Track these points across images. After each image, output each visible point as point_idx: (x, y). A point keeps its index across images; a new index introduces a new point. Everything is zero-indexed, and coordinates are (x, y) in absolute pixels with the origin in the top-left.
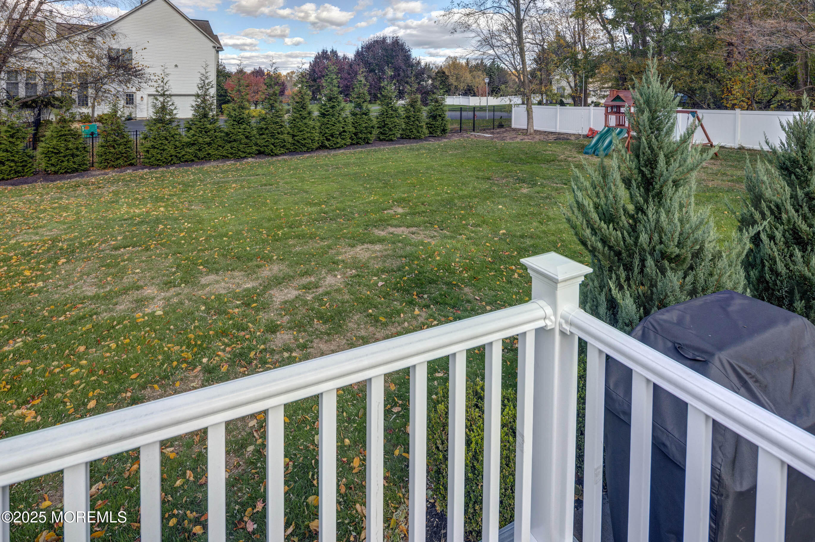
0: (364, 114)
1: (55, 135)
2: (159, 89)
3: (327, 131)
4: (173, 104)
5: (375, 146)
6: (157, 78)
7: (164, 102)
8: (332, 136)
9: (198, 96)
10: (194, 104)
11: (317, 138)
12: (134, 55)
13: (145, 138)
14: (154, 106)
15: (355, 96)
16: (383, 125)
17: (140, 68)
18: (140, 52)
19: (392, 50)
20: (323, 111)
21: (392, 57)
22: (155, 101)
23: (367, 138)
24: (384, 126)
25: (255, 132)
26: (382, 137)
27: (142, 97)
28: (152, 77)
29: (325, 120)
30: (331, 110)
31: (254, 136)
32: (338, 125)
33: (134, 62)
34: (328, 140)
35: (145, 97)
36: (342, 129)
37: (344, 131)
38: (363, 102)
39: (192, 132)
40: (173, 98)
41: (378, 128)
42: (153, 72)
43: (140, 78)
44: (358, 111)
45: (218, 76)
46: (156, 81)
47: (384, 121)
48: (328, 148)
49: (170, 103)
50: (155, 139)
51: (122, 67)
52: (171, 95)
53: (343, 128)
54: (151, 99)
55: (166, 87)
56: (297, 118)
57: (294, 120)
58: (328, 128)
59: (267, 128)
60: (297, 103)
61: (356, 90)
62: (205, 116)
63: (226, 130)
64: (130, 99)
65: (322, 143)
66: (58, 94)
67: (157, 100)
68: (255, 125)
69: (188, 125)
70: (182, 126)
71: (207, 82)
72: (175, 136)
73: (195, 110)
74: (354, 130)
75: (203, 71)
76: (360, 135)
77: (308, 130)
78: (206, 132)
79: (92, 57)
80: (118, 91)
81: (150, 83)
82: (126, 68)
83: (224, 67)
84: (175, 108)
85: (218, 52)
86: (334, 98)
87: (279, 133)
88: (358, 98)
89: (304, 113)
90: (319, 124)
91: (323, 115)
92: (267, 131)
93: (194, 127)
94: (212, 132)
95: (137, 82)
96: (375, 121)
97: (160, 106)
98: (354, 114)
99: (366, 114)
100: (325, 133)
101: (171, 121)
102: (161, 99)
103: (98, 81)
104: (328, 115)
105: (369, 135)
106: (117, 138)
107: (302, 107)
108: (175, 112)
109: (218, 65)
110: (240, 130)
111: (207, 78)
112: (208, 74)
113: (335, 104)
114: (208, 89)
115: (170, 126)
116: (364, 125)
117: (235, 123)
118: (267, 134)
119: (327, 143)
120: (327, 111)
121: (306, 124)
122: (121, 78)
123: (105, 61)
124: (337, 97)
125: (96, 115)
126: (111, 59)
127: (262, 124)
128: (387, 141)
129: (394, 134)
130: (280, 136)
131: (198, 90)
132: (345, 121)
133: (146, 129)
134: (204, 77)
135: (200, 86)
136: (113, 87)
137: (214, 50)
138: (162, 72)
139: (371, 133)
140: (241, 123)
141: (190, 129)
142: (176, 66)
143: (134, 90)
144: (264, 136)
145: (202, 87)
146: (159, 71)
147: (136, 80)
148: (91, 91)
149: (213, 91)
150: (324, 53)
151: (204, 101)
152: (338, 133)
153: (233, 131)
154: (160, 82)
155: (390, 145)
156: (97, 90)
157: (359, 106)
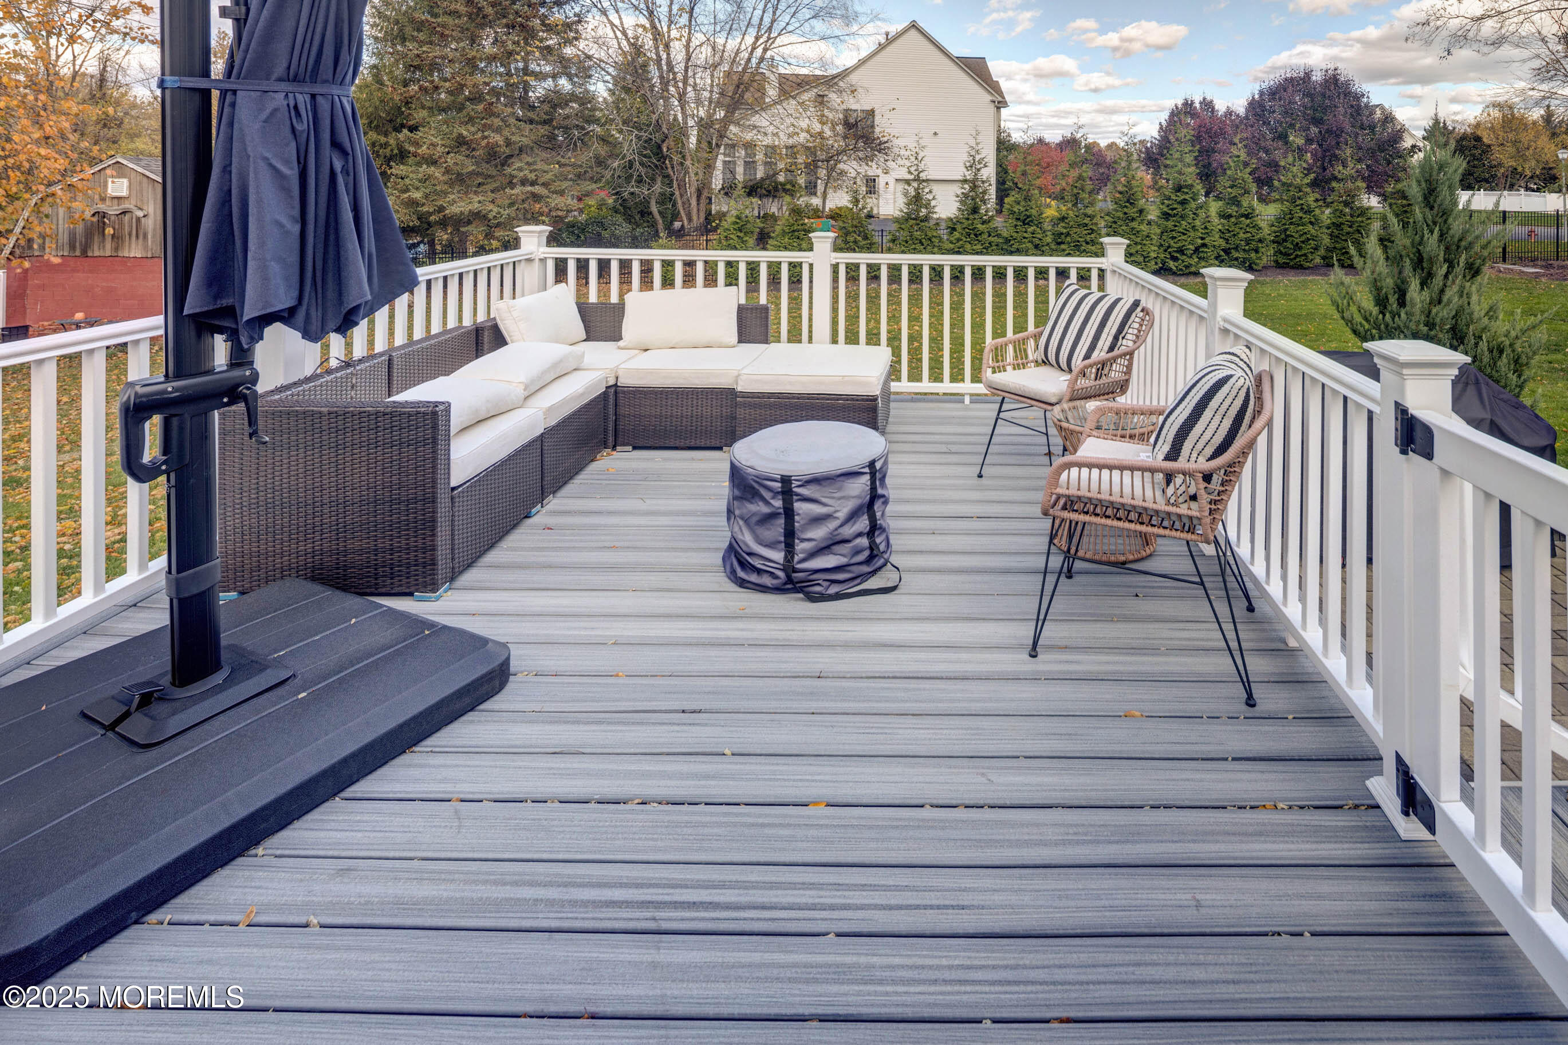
0: (1243, 215)
1: (787, 229)
2: (912, 169)
3: (1172, 242)
4: (930, 192)
5: (1266, 275)
6: (908, 153)
7: (918, 188)
8: (1181, 251)
9: (965, 181)
10: (959, 192)
11: (1153, 255)
12: (878, 119)
13: (893, 241)
14: (906, 194)
15: (1227, 184)
16: (1281, 239)
17: (885, 139)
18: (888, 115)
19: (1324, 95)
20: (1166, 209)
21: (1325, 110)
22: (906, 187)
23: (1249, 259)
24: (1285, 240)
25: (1049, 239)
26: (1281, 261)
27: (887, 184)
28: (903, 152)
29: (1170, 224)
30: (1180, 208)
31: (1048, 244)
32: (1192, 234)
33: (877, 130)
34: (1175, 259)
35: (892, 183)
36: (1200, 241)
37: (1204, 245)
38: (1243, 195)
39: (956, 234)
40: (932, 184)
41: (1274, 242)
42: (904, 144)
43: (886, 154)
44: (1233, 210)
45: (998, 150)
46: (908, 159)
47: (1286, 230)
48: (1174, 274)
49: (927, 190)
50: (907, 242)
51: (862, 137)
52: (927, 181)
53: (1202, 239)
54: (901, 187)
55: (922, 166)
56: (1119, 218)
57: (1115, 222)
58: (1173, 238)
59: (1068, 234)
60: (1120, 193)
61: (1229, 172)
62: (975, 210)
63: (1005, 234)
64: (871, 184)
65: (1164, 263)
66: (781, 178)
67: (909, 185)
68: (1050, 228)
69: (950, 224)
70: (943, 225)
71: (977, 158)
72: (933, 240)
73: (961, 202)
74: (1222, 243)
75: (972, 143)
76: (1235, 254)
77: (1138, 240)
78: (976, 235)
79: (823, 123)
80: (858, 173)
81: (900, 162)
82: (868, 139)
83: (1009, 135)
84: (934, 198)
85: (998, 108)
86: (1186, 186)
87: (1087, 243)
88: (1232, 187)
89: (1132, 212)
90: (1159, 231)
91: (1166, 216)
92: (1068, 239)
93: (959, 227)
94: (985, 236)
95: (882, 160)
96: (1266, 231)
97: (913, 194)
98: (1224, 216)
99: (1247, 216)
100: (1169, 247)
101: (926, 219)
102: (915, 184)
103: (832, 159)
104: (1175, 215)
105: (1253, 255)
106: (859, 238)
107: (1128, 201)
108: (933, 203)
109: (999, 131)
110: (1025, 235)
111: (977, 152)
112: (980, 146)
113: (1187, 197)
114: (979, 170)
115: (926, 224)
116: (1242, 235)
117: (1019, 223)
118: (1069, 243)
119: (1172, 264)
120: (1173, 209)
121: (1133, 229)
122: (861, 154)
123: (840, 128)
124: (1192, 186)
125: (827, 209)
126: (848, 125)
127: (1061, 228)
128: (1292, 268)
129: (1305, 255)
130: (1089, 247)
131: (965, 170)
132: (1206, 228)
133: (894, 227)
134: (974, 152)
135: (968, 164)
136: (851, 167)
137: (992, 105)
138: (915, 145)
139: (1257, 251)
140: (1028, 224)
141: (954, 229)
142: (935, 134)
143: (879, 172)
144: (1063, 246)
145: (971, 166)
146: (912, 145)
147: (881, 157)
148: (822, 173)
149: (989, 173)
150: (1188, 105)
151: (974, 188)
152: (1192, 247)
153: (1015, 235)
154: (913, 159)
155: (1297, 275)
156: (831, 170)
157: (1235, 201)
